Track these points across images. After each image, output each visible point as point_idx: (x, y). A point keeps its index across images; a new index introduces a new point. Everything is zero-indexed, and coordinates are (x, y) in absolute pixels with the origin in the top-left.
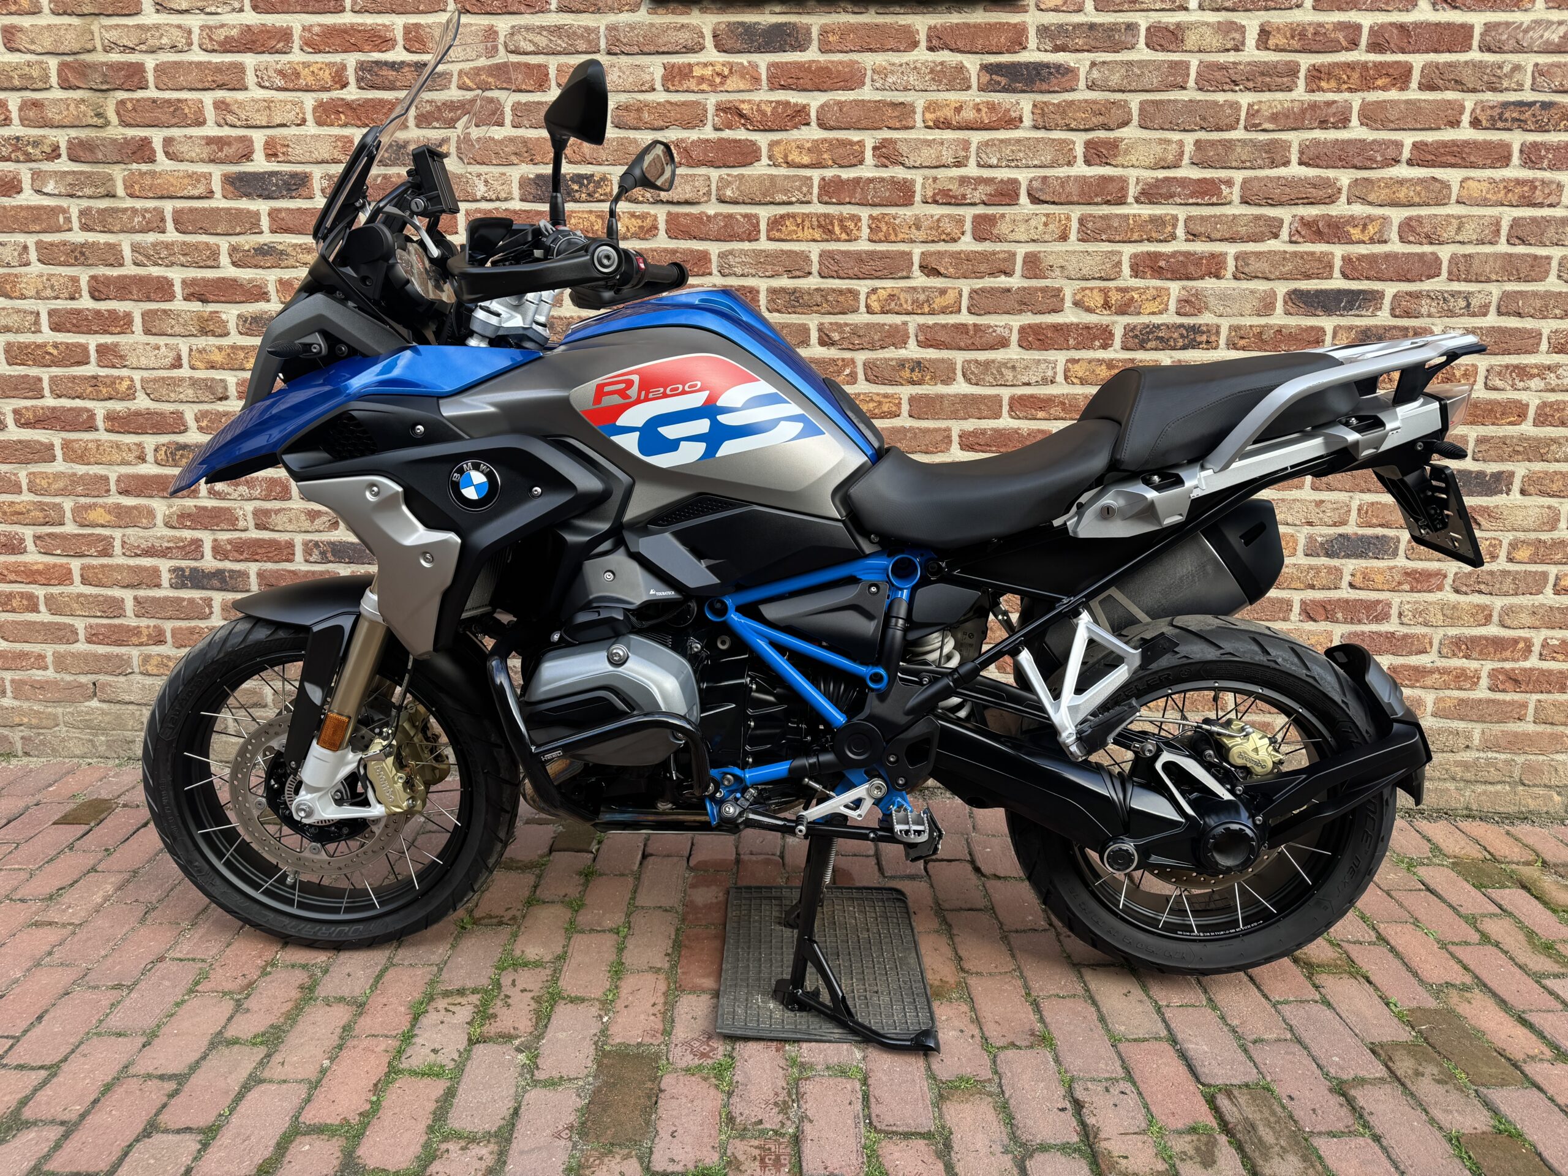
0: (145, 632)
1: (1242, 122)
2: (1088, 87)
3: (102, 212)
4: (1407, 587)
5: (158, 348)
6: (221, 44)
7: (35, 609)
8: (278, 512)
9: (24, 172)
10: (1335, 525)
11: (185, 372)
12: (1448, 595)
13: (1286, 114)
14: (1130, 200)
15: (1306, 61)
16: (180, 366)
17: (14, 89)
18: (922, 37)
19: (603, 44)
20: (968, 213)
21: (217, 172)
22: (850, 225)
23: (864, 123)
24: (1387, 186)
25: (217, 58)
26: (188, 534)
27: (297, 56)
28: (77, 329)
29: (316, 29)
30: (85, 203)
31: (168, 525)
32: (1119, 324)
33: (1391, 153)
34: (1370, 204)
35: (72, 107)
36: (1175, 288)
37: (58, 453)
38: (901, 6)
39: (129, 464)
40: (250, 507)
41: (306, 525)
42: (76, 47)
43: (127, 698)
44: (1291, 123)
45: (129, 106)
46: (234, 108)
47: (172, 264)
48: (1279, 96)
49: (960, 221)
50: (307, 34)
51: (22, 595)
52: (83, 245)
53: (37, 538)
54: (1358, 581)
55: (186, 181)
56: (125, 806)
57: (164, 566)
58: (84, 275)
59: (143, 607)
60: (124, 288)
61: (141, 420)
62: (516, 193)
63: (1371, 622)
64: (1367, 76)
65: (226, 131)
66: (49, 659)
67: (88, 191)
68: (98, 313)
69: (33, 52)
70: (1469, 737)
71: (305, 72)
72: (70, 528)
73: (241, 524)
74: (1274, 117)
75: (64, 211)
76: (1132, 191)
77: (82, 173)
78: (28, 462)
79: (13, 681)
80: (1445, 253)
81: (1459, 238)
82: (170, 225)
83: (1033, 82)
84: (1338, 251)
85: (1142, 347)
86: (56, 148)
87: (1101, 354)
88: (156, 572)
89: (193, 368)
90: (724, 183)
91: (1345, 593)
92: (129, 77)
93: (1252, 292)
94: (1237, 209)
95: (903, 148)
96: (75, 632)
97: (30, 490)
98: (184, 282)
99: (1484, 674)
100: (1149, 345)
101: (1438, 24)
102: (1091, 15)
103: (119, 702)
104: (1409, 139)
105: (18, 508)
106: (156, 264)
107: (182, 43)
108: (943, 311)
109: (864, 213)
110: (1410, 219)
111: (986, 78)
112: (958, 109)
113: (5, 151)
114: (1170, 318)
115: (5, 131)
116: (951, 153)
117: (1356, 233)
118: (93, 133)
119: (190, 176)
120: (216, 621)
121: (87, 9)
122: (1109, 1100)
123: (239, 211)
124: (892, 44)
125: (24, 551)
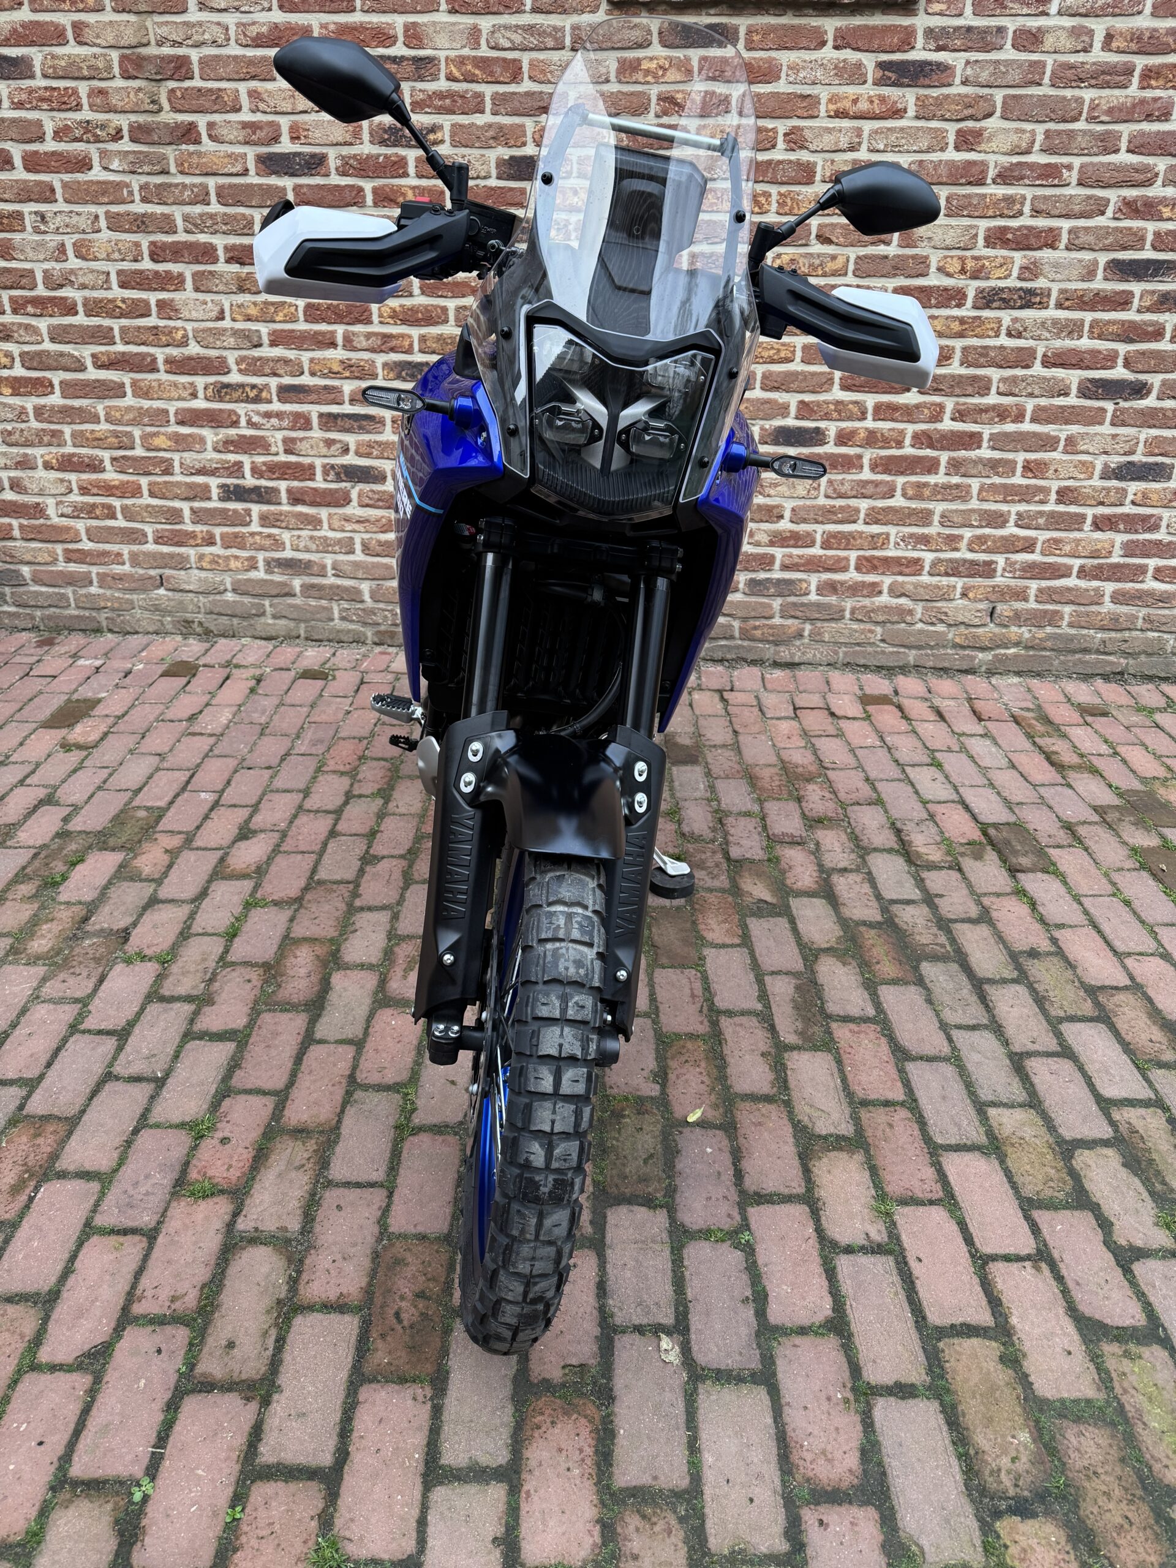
0: (200, 536)
1: (1084, 115)
2: (963, 83)
3: (158, 186)
5: (206, 303)
6: (253, 40)
7: (113, 517)
8: (302, 440)
9: (93, 150)
10: (1125, 454)
11: (227, 323)
13: (1120, 108)
14: (989, 181)
15: (1141, 62)
16: (223, 319)
17: (84, 78)
18: (830, 37)
19: (568, 42)
21: (251, 152)
22: (762, 200)
23: (778, 113)
25: (250, 53)
26: (232, 457)
28: (140, 287)
29: (332, 27)
30: (144, 179)
31: (216, 450)
32: (972, 288)
35: (132, 95)
36: (1019, 258)
37: (129, 390)
38: (814, 9)
39: (184, 399)
40: (279, 436)
41: (324, 451)
42: (133, 41)
43: (187, 588)
44: (1123, 116)
45: (179, 94)
46: (265, 96)
47: (216, 232)
48: (1117, 92)
50: (324, 31)
51: (103, 505)
52: (144, 215)
53: (114, 459)
54: (1139, 499)
55: (226, 160)
56: (205, 666)
57: (214, 482)
58: (145, 241)
59: (198, 516)
60: (177, 252)
61: (193, 363)
62: (494, 173)
63: (1145, 531)
65: (259, 117)
66: (126, 557)
67: (146, 169)
68: (156, 273)
69: (99, 46)
72: (139, 452)
73: (273, 449)
74: (1110, 111)
75: (128, 185)
76: (991, 173)
77: (140, 152)
78: (105, 397)
79: (98, 574)
82: (213, 198)
83: (918, 78)
84: (1150, 227)
85: (987, 306)
86: (119, 131)
87: (956, 312)
88: (206, 488)
89: (234, 320)
91: (1128, 509)
92: (178, 68)
93: (1080, 261)
94: (1073, 191)
95: (808, 134)
96: (145, 535)
97: (107, 421)
98: (226, 248)
100: (995, 305)
102: (969, 19)
103: (181, 591)
105: (98, 435)
106: (202, 232)
107: (221, 38)
108: (834, 275)
109: (774, 190)
111: (880, 74)
112: (855, 101)
113: (78, 133)
114: (1012, 282)
115: (78, 116)
116: (847, 139)
117: (1166, 212)
118: (149, 118)
119: (230, 156)
120: (255, 527)
121: (143, 7)
122: (918, 829)
123: (270, 186)
124: (805, 44)
125: (103, 470)
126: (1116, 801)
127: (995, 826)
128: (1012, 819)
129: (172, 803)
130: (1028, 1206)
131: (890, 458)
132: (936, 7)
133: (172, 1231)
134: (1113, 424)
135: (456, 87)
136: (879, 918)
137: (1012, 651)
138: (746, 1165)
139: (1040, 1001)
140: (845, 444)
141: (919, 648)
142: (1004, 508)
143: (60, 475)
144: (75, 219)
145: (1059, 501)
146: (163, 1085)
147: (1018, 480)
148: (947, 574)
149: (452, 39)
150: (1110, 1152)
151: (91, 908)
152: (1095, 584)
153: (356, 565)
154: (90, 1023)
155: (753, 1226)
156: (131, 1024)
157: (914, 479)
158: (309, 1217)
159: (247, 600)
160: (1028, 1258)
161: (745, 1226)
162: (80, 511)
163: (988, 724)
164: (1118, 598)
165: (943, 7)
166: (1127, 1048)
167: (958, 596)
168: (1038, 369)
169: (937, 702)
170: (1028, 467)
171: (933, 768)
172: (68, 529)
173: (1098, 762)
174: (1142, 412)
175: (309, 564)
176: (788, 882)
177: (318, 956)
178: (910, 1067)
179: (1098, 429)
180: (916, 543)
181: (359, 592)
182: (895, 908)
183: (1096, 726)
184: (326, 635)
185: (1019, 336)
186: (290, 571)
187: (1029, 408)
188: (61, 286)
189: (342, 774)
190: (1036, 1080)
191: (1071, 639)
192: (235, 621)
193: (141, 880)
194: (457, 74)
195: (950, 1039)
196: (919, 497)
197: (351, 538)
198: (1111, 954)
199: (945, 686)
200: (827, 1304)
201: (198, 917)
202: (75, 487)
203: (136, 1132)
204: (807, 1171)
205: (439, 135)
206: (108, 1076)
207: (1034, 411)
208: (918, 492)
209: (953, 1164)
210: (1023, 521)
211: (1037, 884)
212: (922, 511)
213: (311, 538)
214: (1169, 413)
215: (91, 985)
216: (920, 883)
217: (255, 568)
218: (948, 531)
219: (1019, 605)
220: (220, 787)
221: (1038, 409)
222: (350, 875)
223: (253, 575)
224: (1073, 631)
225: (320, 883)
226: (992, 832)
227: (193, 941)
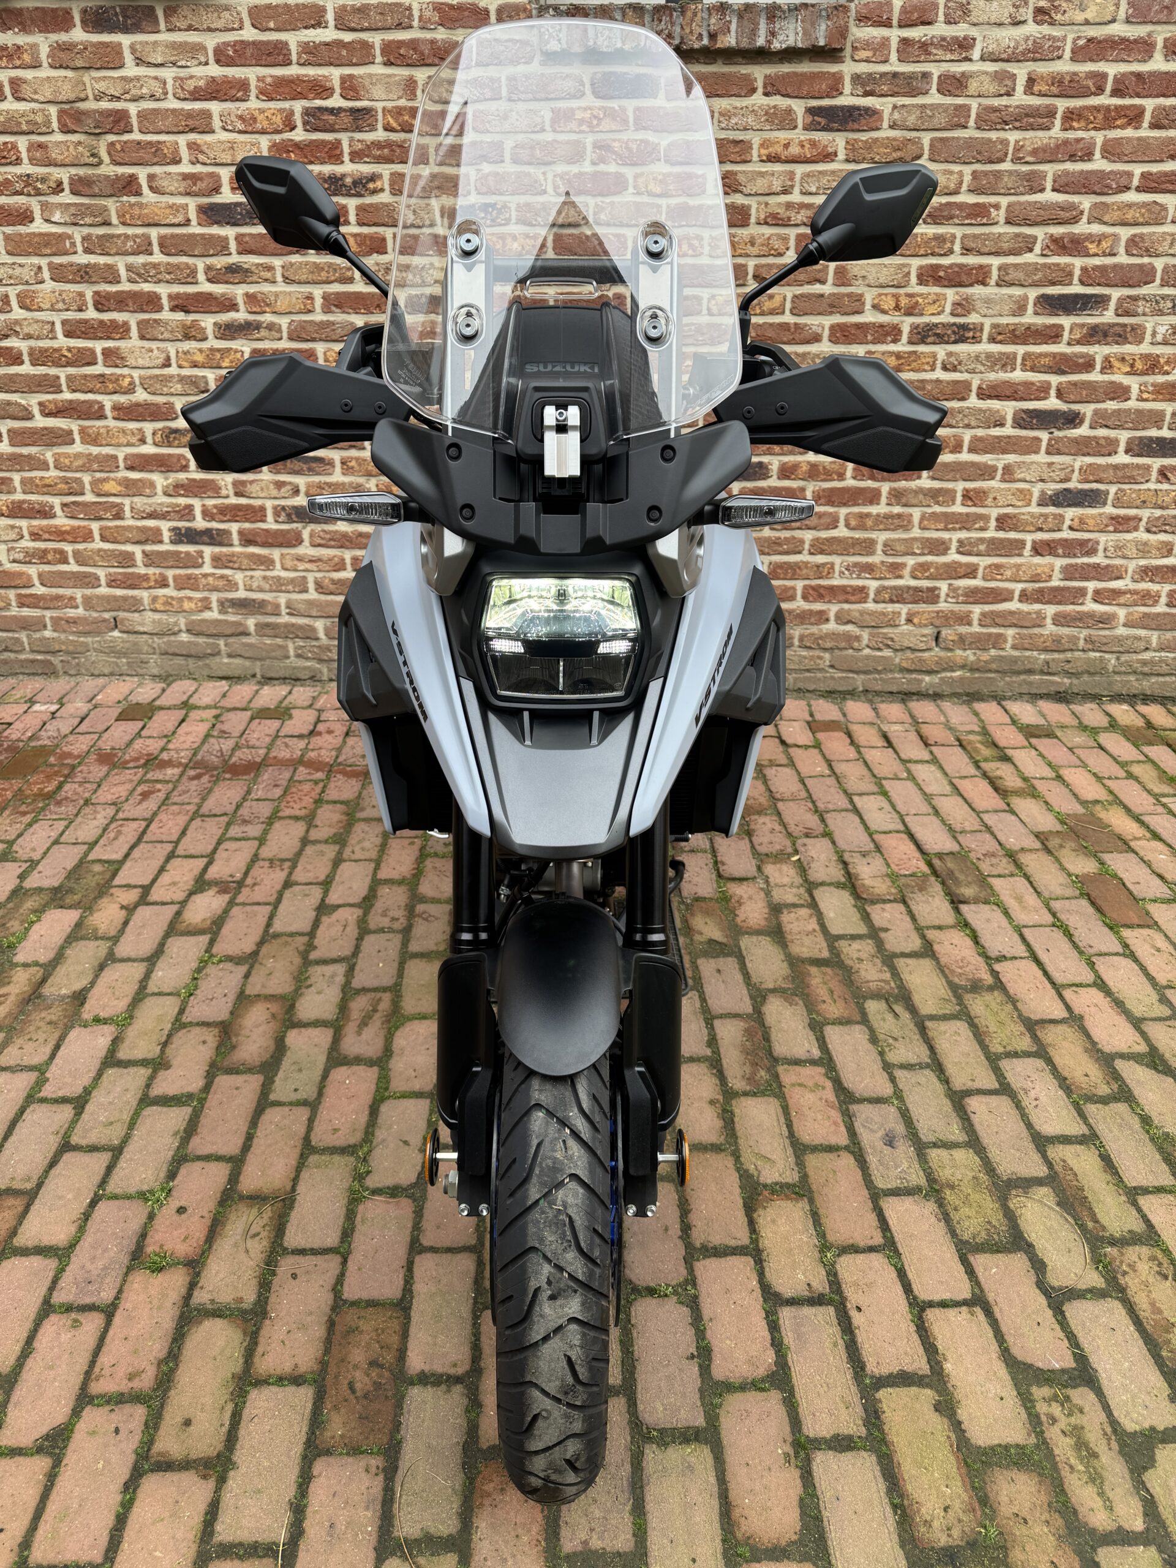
0: (153, 578)
1: (1010, 156)
2: (891, 127)
3: (100, 237)
4: (1111, 528)
5: (151, 351)
6: (191, 93)
7: (65, 561)
8: (252, 482)
9: (34, 204)
10: (1061, 481)
11: (173, 370)
12: (1142, 535)
13: (1044, 149)
15: (1062, 105)
16: (169, 365)
17: (23, 133)
18: (760, 84)
19: (504, 92)
20: (792, 233)
21: (192, 203)
22: (695, 243)
24: (1119, 209)
25: (188, 106)
26: (182, 501)
27: (254, 104)
28: (85, 335)
29: (269, 80)
30: (86, 231)
31: (166, 494)
32: (906, 324)
33: (1123, 181)
34: (1105, 223)
35: (71, 149)
36: (951, 295)
37: (77, 437)
38: (743, 58)
39: (133, 445)
40: (229, 479)
41: (275, 493)
42: (72, 96)
43: (142, 629)
44: (1047, 156)
45: (118, 147)
46: (204, 148)
47: (159, 281)
48: (1040, 134)
49: (785, 239)
50: (261, 84)
51: (55, 551)
52: (87, 266)
53: (64, 505)
54: (1076, 524)
55: (168, 211)
56: (160, 708)
57: (165, 526)
58: (89, 291)
59: (150, 559)
60: (121, 301)
61: (141, 409)
63: (1083, 555)
64: (1109, 118)
65: (198, 169)
66: (79, 600)
67: (88, 220)
68: (101, 322)
69: (36, 101)
70: (1148, 642)
71: (260, 117)
72: (89, 497)
73: (224, 492)
74: (1035, 152)
75: (70, 237)
77: (82, 204)
78: (53, 445)
79: (52, 618)
80: (1159, 264)
81: (1171, 251)
82: (156, 248)
83: (847, 123)
84: (1078, 263)
85: (923, 341)
86: (60, 184)
87: (892, 347)
88: (158, 531)
89: (180, 367)
90: (599, 209)
91: (1066, 534)
92: (116, 122)
93: (1010, 297)
94: (1001, 229)
95: (741, 178)
96: (98, 579)
97: (56, 467)
98: (170, 296)
99: (1164, 594)
100: (930, 340)
101: (1167, 73)
102: (894, 65)
103: (136, 633)
104: (1138, 170)
105: (47, 482)
106: (146, 281)
107: (159, 92)
108: (772, 312)
109: (706, 233)
110: (1135, 236)
111: (809, 119)
112: (786, 146)
113: (18, 187)
114: (946, 318)
115: (18, 170)
116: (780, 182)
117: (1092, 248)
118: (90, 171)
119: (171, 207)
120: (207, 569)
121: (79, 63)
122: (865, 861)
123: (212, 236)
124: (735, 91)
125: (54, 516)
126: (1058, 827)
127: (940, 856)
128: (955, 848)
129: (127, 856)
130: (965, 1250)
131: (833, 490)
132: (863, 54)
133: (128, 1306)
134: (1048, 453)
135: (394, 136)
136: (825, 954)
137: (958, 673)
138: (694, 1218)
139: (979, 1036)
140: (788, 478)
141: (865, 672)
142: (946, 535)
143: (11, 522)
144: (18, 271)
145: (999, 528)
146: (121, 1153)
147: (958, 508)
148: (892, 601)
149: (388, 91)
150: (1043, 1191)
151: (49, 968)
152: (1037, 607)
153: (310, 603)
154: (48, 1091)
155: (699, 1281)
156: (87, 1092)
157: (856, 510)
158: (265, 1285)
159: (201, 640)
160: (965, 1303)
161: (691, 1280)
162: (30, 557)
163: (934, 749)
164: (1058, 620)
165: (869, 54)
166: (1064, 1084)
167: (903, 622)
168: (973, 401)
169: (885, 728)
170: (967, 496)
171: (880, 798)
172: (20, 574)
173: (1041, 786)
174: (1076, 441)
175: (262, 604)
176: (738, 920)
177: (273, 1016)
178: (854, 1108)
179: (1033, 457)
180: (861, 571)
181: (313, 630)
182: (842, 944)
183: (1041, 749)
184: (281, 674)
185: (954, 369)
186: (243, 611)
187: (967, 439)
188: (6, 336)
189: (297, 818)
190: (975, 1119)
191: (1015, 660)
192: (191, 661)
193: (97, 939)
194: (394, 125)
195: (893, 1080)
196: (862, 527)
197: (304, 578)
198: (1049, 986)
199: (893, 710)
200: (770, 1357)
201: (153, 975)
202: (25, 533)
203: (93, 1204)
204: (752, 1224)
205: (379, 184)
206: (66, 1146)
207: (971, 442)
208: (861, 522)
209: (894, 1209)
210: (964, 548)
211: (978, 915)
212: (865, 540)
213: (265, 578)
214: (1102, 442)
215: (48, 1050)
216: (866, 917)
217: (209, 608)
218: (891, 560)
219: (963, 629)
220: (174, 838)
221: (975, 439)
222: (305, 925)
223: (207, 615)
224: (1016, 653)
225: (276, 936)
226: (936, 862)
227: (150, 1002)
